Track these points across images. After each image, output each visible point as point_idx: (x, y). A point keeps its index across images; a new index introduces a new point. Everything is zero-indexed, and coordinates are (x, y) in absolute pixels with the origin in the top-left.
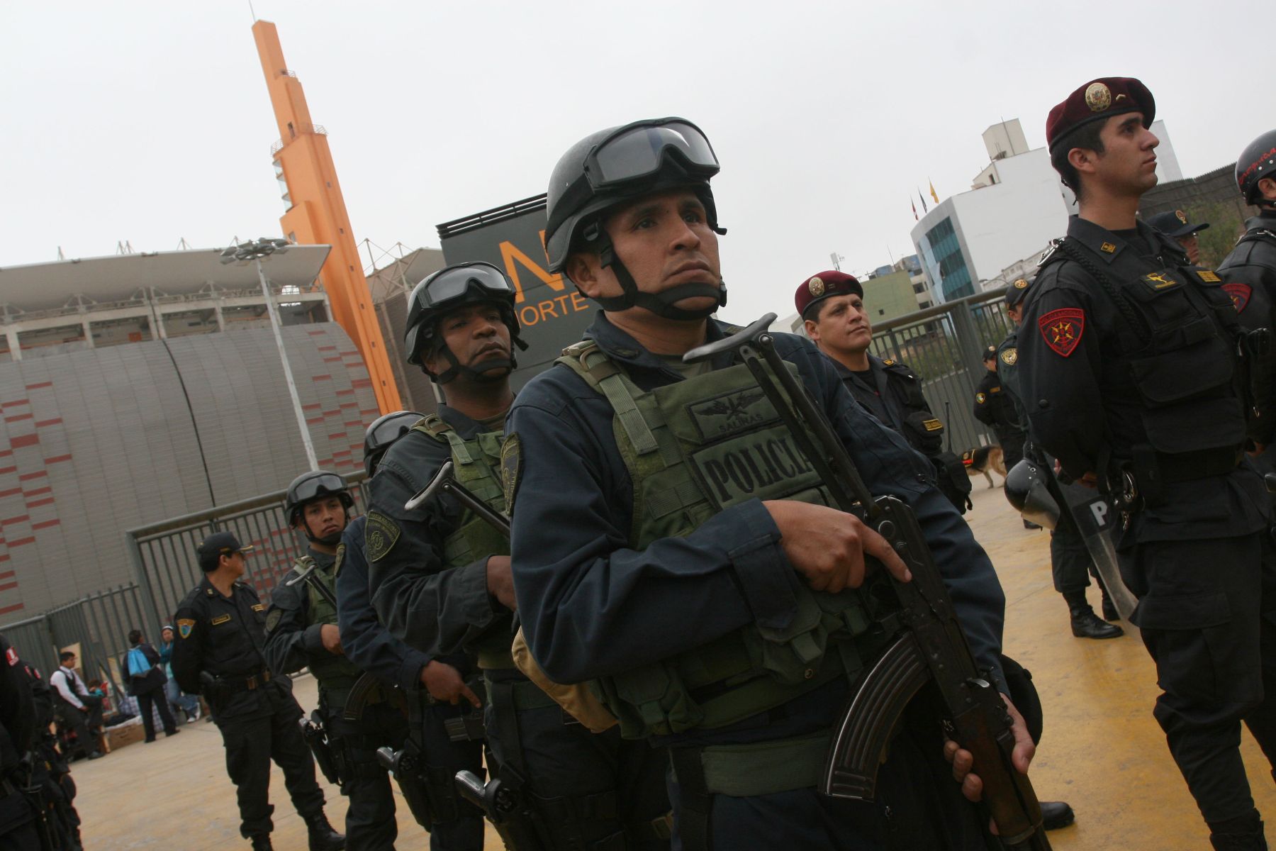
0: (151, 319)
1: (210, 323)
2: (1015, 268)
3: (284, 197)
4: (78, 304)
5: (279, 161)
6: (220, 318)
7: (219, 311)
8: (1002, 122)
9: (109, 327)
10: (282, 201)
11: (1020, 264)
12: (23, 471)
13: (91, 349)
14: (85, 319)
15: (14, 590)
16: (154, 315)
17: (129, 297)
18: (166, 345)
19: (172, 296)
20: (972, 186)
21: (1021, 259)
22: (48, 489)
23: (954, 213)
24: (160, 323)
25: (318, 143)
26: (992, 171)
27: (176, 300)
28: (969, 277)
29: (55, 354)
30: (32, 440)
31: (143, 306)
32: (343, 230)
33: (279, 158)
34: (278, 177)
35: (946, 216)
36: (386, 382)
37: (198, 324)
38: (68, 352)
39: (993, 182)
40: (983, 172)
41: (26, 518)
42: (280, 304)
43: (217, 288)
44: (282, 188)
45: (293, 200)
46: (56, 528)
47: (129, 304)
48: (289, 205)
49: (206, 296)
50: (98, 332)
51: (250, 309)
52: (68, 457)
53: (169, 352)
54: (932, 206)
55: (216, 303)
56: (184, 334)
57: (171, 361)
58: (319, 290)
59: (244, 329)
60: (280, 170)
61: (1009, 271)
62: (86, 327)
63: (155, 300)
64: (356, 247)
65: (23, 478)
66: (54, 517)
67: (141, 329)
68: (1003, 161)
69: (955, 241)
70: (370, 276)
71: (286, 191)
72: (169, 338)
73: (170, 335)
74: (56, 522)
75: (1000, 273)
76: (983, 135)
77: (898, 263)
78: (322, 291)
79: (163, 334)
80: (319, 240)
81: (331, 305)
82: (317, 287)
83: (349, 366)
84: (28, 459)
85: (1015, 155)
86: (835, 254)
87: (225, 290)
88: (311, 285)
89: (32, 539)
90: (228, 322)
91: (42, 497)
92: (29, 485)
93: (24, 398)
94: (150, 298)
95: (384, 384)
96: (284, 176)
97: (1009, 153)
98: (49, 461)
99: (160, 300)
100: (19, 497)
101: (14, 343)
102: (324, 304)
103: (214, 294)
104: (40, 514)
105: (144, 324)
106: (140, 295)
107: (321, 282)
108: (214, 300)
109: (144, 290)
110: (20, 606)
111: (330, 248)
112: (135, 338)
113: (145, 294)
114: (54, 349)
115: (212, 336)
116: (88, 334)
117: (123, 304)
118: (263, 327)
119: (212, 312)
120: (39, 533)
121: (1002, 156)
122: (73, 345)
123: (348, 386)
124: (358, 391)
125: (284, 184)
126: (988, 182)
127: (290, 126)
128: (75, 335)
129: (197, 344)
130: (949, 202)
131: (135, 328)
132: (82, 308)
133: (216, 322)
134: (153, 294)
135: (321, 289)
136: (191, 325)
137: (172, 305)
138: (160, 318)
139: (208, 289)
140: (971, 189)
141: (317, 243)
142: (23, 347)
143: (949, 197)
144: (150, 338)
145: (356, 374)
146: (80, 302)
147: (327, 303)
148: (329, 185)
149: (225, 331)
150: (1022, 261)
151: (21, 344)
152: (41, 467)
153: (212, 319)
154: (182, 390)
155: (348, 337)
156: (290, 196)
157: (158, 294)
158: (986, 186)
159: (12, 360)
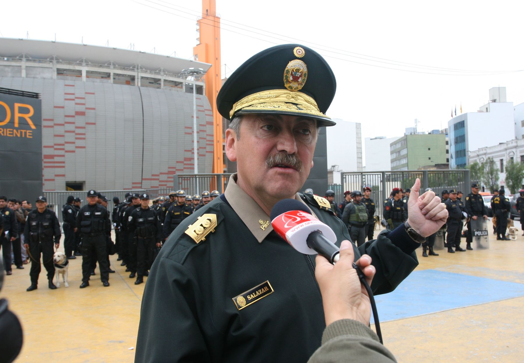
0: (136, 77)
1: (157, 84)
2: (484, 149)
3: (197, 39)
4: (110, 65)
5: (199, 24)
6: (162, 83)
7: (162, 80)
8: (498, 87)
9: (119, 76)
10: (196, 40)
11: (486, 148)
12: (77, 125)
13: (112, 83)
14: (112, 71)
15: (63, 169)
16: (138, 76)
17: (130, 67)
18: (139, 89)
19: (146, 70)
20: (478, 111)
21: (486, 146)
22: (84, 134)
23: (467, 119)
24: (139, 80)
25: (216, 20)
26: (487, 106)
27: (146, 72)
28: (465, 147)
29: (98, 82)
30: (82, 114)
31: (135, 71)
32: (217, 59)
33: (199, 22)
34: (197, 30)
35: (463, 120)
36: (219, 125)
37: (152, 83)
38: (103, 83)
39: (487, 111)
40: (484, 105)
41: (74, 143)
42: (185, 83)
43: (164, 71)
44: (198, 35)
45: (200, 41)
46: (83, 150)
47: (130, 69)
48: (198, 43)
49: (159, 73)
50: (115, 77)
51: (174, 82)
52: (94, 124)
53: (140, 92)
54: (459, 114)
55: (162, 77)
56: (147, 86)
57: (140, 96)
58: (202, 81)
59: (170, 90)
60: (198, 27)
61: (481, 150)
62: (112, 75)
63: (140, 70)
64: (221, 66)
65: (77, 127)
66: (84, 145)
67: (132, 80)
68: (494, 103)
69: (464, 131)
70: (223, 80)
71: (198, 36)
72: (141, 86)
73: (142, 86)
74: (84, 147)
75: (477, 149)
76: (489, 90)
77: (443, 130)
78: (203, 82)
79: (139, 85)
80: (207, 61)
81: (205, 89)
82: (202, 80)
83: (206, 115)
84: (80, 121)
85: (500, 102)
86: (417, 119)
87: (166, 73)
88: (199, 78)
89: (74, 152)
90: (165, 85)
91: (81, 137)
92: (78, 131)
93: (83, 97)
94: (138, 69)
95: (218, 125)
96: (200, 30)
97: (497, 101)
98: (87, 123)
99: (141, 70)
100: (73, 134)
101: (84, 74)
102: (203, 88)
103: (162, 73)
104: (79, 143)
105: (133, 78)
106: (134, 67)
107: (204, 78)
108: (162, 75)
109: (136, 65)
110: (64, 176)
111: (211, 66)
112: (128, 83)
113: (136, 67)
114: (98, 80)
115: (158, 90)
116: (112, 77)
117: (127, 69)
118: (177, 91)
119: (160, 80)
120: (77, 150)
121: (494, 101)
122: (105, 80)
123: (204, 123)
124: (207, 126)
125: (198, 34)
126: (485, 110)
127: (207, 11)
128: (106, 76)
129: (150, 91)
130: (466, 115)
131: (129, 79)
132: (112, 67)
133: (160, 84)
134: (139, 67)
135: (203, 81)
136: (150, 83)
137: (145, 74)
138: (140, 78)
139: (160, 71)
140: (477, 112)
141: (206, 62)
142: (87, 77)
143: (466, 113)
144: (134, 85)
145: (208, 119)
146: (112, 64)
147: (204, 87)
148: (216, 39)
149: (163, 89)
150: (487, 147)
151: (87, 75)
152: (83, 125)
153: (159, 82)
154: (142, 108)
155: (209, 103)
156: (200, 39)
157: (141, 68)
158: (483, 112)
159: (82, 81)
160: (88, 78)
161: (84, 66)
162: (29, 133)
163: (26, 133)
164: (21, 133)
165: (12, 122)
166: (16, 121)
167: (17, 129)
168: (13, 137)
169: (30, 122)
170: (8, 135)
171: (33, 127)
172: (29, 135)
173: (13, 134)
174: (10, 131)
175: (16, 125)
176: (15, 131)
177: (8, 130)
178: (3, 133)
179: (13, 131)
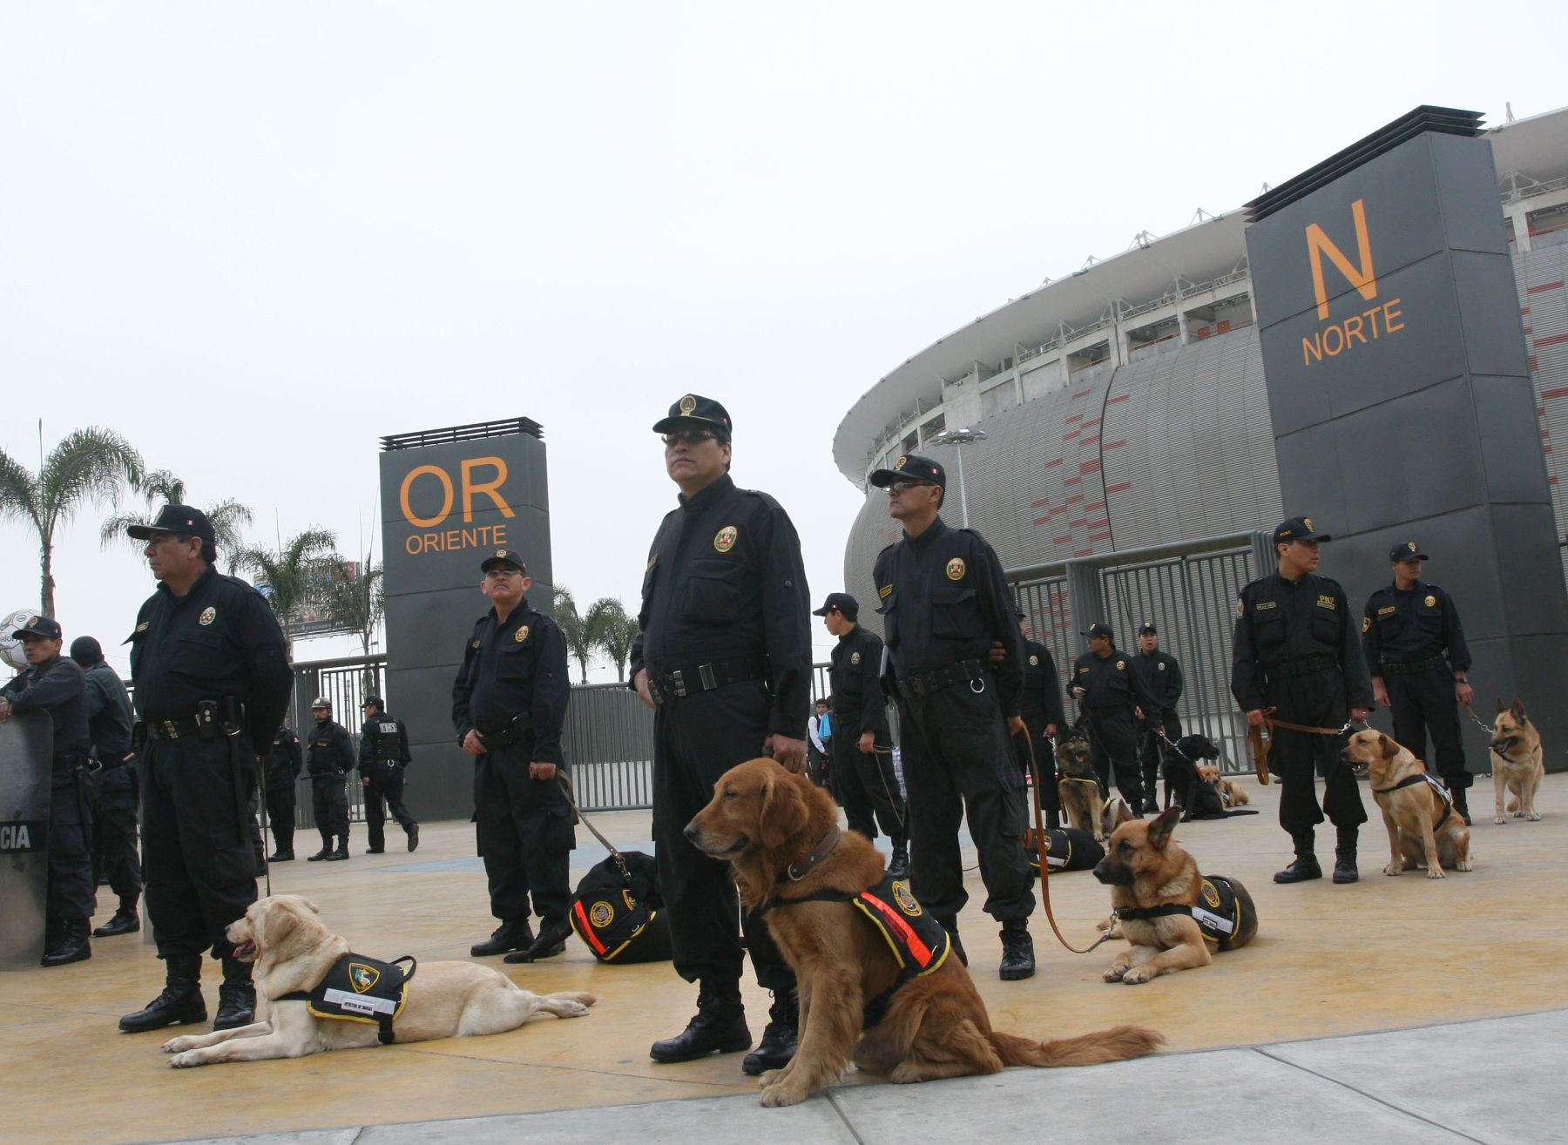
12: (1088, 500)
22: (1106, 522)
52: (1127, 486)
65: (1088, 508)
91: (1100, 531)
93: (1100, 417)
98: (1110, 490)
100: (1084, 528)
101: (1521, 227)
142: (1534, 232)
151: (1531, 228)
160: (1535, 238)
161: (1517, 201)
162: (498, 531)
163: (490, 533)
164: (480, 534)
165: (457, 511)
166: (467, 505)
167: (469, 527)
168: (462, 549)
169: (499, 501)
170: (449, 548)
171: (508, 513)
172: (499, 538)
173: (460, 543)
174: (452, 536)
175: (468, 518)
176: (464, 533)
177: (449, 533)
178: (439, 544)
179: (460, 535)
